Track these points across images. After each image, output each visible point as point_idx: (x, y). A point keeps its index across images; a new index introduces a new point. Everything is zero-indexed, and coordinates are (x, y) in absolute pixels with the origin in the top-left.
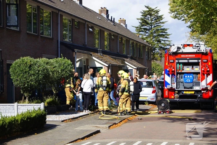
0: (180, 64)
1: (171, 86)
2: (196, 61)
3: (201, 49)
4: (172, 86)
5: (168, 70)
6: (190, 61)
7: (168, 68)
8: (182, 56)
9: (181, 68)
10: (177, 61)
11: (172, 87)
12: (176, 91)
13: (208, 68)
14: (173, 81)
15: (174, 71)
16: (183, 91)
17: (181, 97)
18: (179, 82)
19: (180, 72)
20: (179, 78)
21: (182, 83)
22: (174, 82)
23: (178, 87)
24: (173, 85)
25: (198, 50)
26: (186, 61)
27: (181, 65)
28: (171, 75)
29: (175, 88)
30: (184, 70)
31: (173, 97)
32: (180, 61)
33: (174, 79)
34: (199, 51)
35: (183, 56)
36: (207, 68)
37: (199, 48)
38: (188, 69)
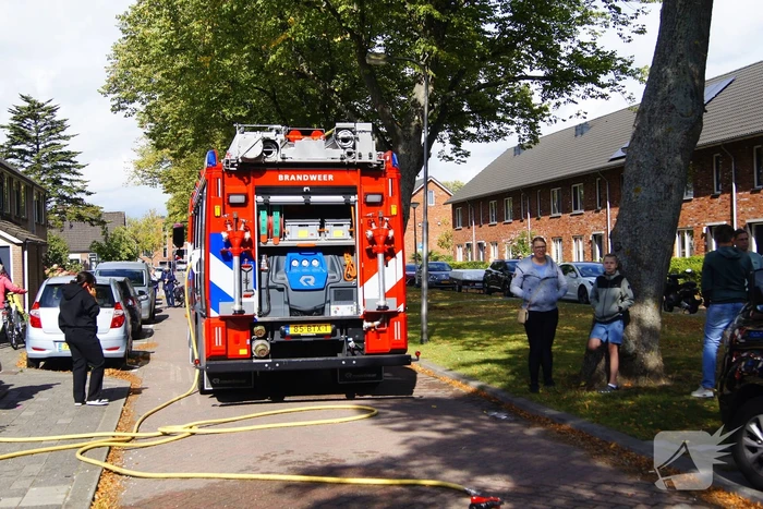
0: (270, 214)
1: (237, 307)
2: (339, 199)
3: (358, 150)
4: (241, 303)
5: (225, 235)
6: (315, 199)
7: (225, 229)
8: (281, 177)
9: (277, 227)
10: (260, 199)
11: (242, 312)
12: (259, 328)
13: (389, 228)
14: (244, 285)
15: (250, 243)
16: (288, 324)
17: (277, 350)
18: (269, 288)
19: (270, 243)
20: (268, 271)
21: (281, 290)
22: (251, 286)
23: (265, 308)
24: (244, 300)
25: (350, 154)
26: (299, 199)
27: (276, 215)
28: (236, 259)
29: (256, 311)
30: (288, 237)
31: (243, 352)
32: (274, 199)
33: (251, 275)
34: (350, 160)
35: (287, 177)
36: (385, 227)
37: (354, 147)
38: (302, 233)
